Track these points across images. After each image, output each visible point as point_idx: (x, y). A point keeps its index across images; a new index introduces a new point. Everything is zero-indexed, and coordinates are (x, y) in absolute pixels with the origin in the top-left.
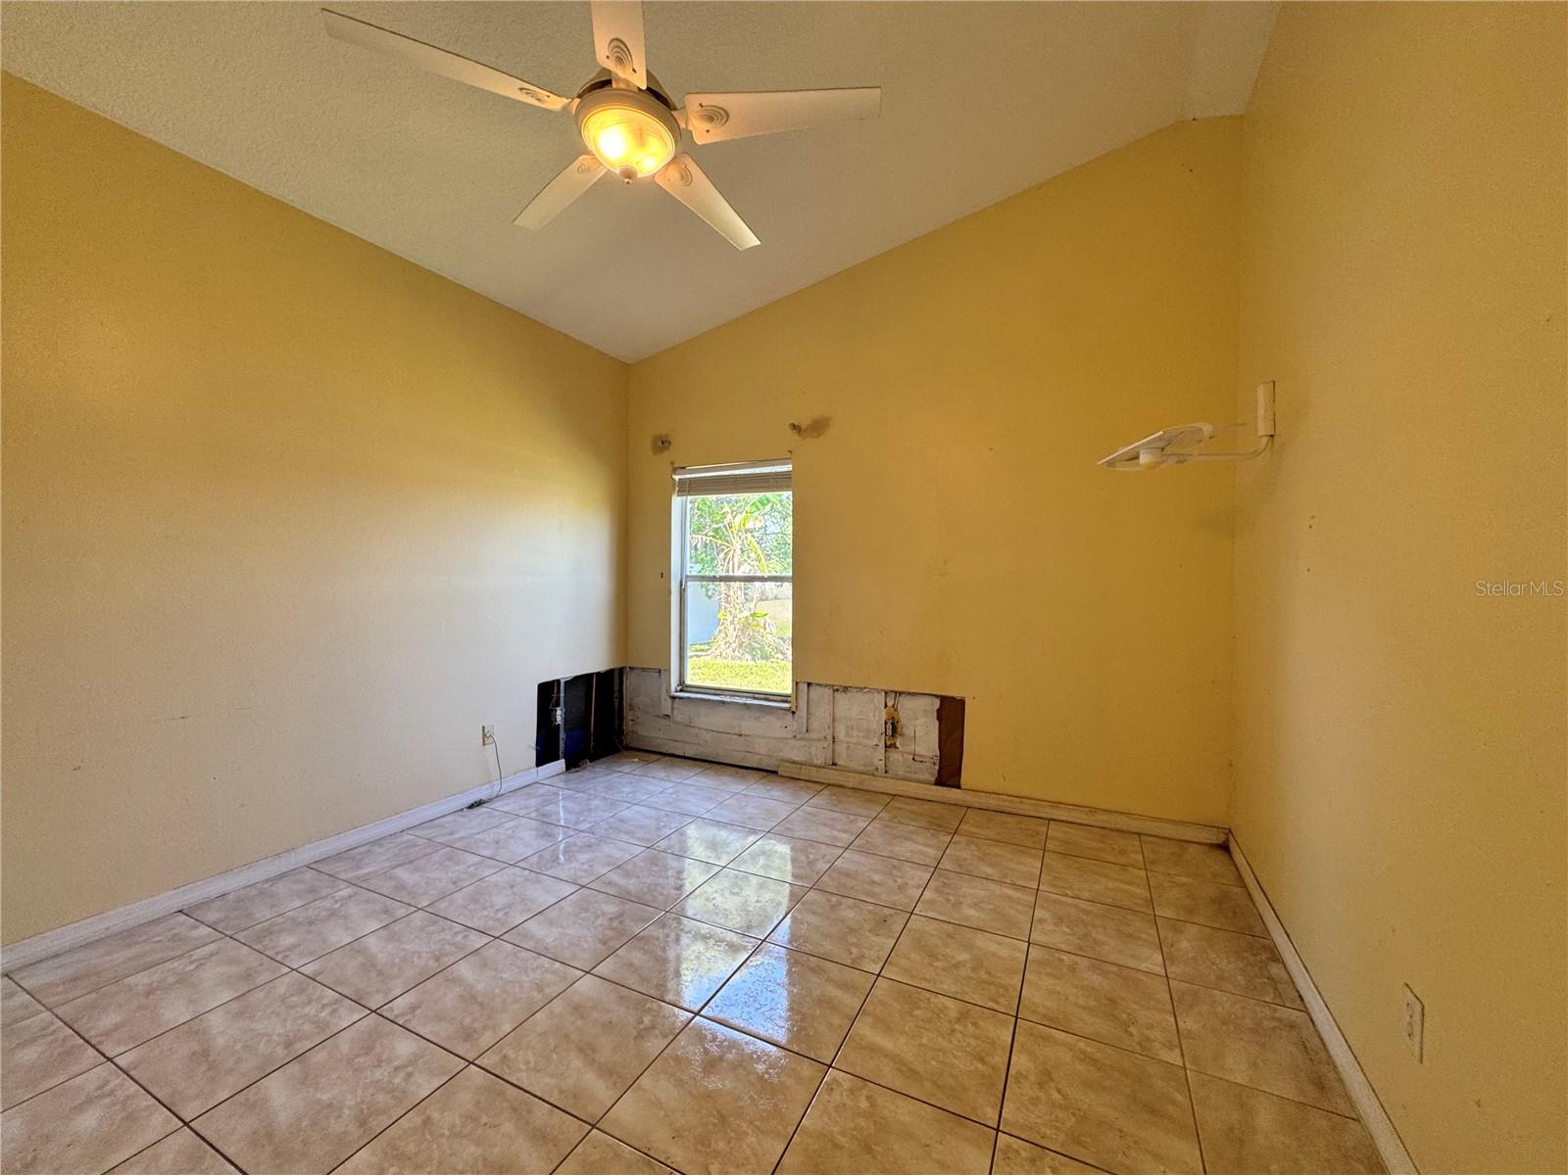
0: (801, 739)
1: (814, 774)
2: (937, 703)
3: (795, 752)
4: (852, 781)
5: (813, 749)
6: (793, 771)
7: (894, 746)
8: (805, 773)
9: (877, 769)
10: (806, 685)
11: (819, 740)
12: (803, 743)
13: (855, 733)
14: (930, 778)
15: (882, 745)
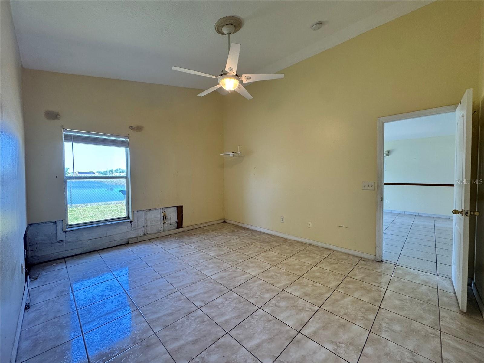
2: (176, 208)
5: (139, 232)
6: (135, 240)
8: (139, 240)
10: (136, 212)
11: (141, 228)
12: (135, 231)
14: (175, 228)
15: (162, 223)
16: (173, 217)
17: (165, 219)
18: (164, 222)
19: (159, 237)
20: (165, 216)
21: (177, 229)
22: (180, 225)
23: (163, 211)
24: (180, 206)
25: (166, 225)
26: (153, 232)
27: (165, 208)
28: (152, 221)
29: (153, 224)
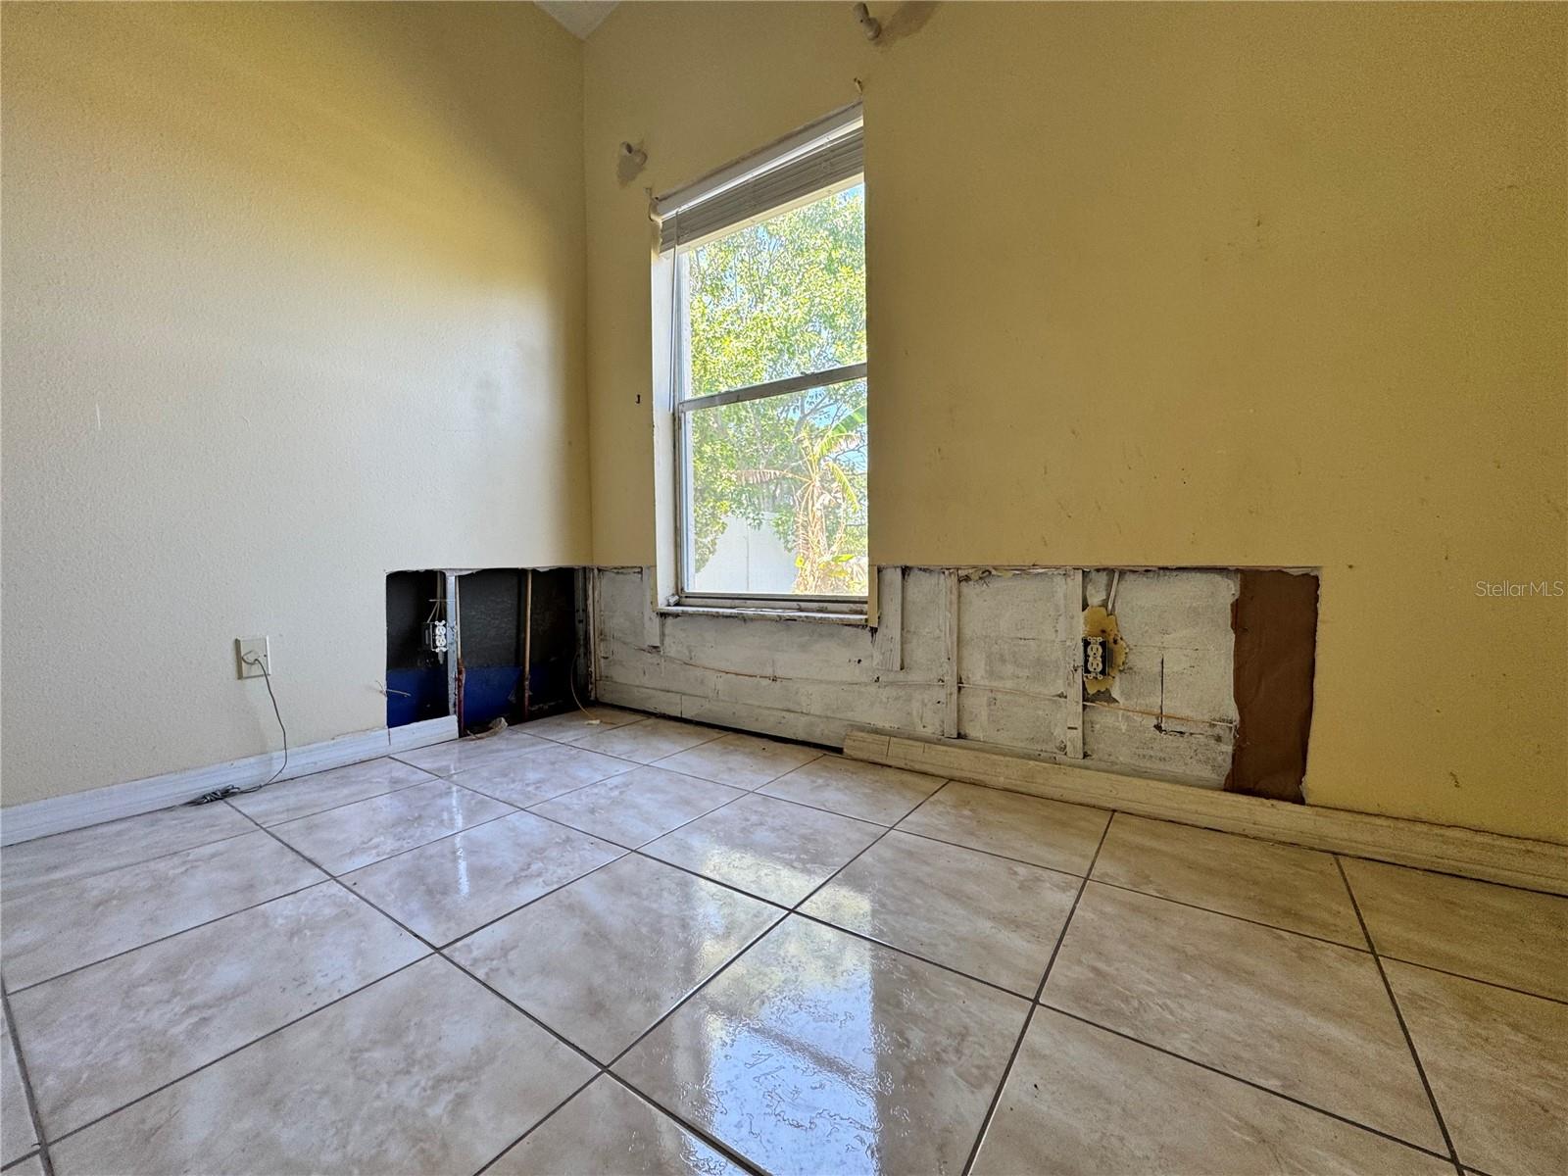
0: (892, 684)
1: (919, 756)
2: (1228, 591)
3: (878, 710)
4: (1007, 773)
5: (915, 706)
6: (872, 748)
7: (1106, 697)
8: (898, 753)
9: (1063, 749)
10: (899, 571)
11: (928, 686)
12: (892, 692)
13: (1009, 669)
14: (1206, 773)
15: (1075, 693)
16: (1189, 663)
17: (1096, 664)
18: (1092, 691)
19: (1033, 789)
20: (1103, 644)
21: (1225, 790)
23: (1095, 600)
24: (1280, 573)
25: (1106, 718)
26: (1003, 739)
27: (1110, 571)
28: (1003, 660)
29: (1009, 684)
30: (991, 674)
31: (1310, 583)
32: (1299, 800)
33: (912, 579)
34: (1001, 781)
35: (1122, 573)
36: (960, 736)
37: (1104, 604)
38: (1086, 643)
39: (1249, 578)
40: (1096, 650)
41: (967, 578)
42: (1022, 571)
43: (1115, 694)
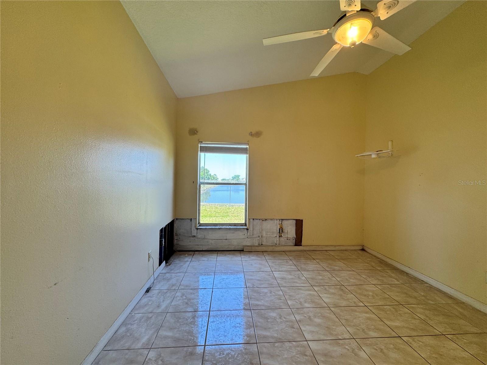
2: (294, 221)
3: (248, 243)
5: (254, 241)
6: (249, 249)
8: (254, 249)
9: (276, 244)
11: (257, 237)
12: (250, 239)
13: (269, 234)
14: (292, 244)
15: (278, 236)
16: (291, 231)
17: (281, 232)
18: (280, 235)
19: (274, 251)
20: (282, 229)
21: (294, 246)
22: (298, 241)
23: (280, 223)
24: (299, 220)
25: (281, 239)
26: (268, 244)
27: (282, 219)
28: (268, 232)
29: (269, 236)
30: (266, 234)
31: (302, 221)
32: (301, 246)
33: (254, 220)
34: (269, 250)
35: (284, 219)
36: (262, 245)
37: (281, 224)
38: (280, 229)
39: (297, 220)
40: (281, 230)
41: (263, 220)
42: (271, 219)
43: (282, 236)
